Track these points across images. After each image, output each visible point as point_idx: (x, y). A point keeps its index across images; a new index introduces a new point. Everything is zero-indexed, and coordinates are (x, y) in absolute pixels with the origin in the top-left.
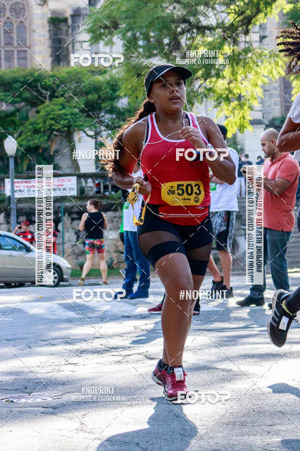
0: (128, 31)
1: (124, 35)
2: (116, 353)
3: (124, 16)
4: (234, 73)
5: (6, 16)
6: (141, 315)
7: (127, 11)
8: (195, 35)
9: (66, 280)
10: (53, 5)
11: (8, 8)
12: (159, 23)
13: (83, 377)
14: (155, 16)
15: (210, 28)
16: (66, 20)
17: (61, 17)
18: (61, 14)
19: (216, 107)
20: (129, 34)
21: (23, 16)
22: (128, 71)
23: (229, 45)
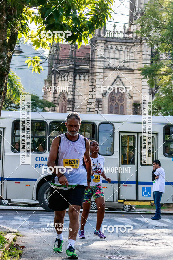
0: (164, 111)
2: (153, 242)
3: (163, 105)
5: (116, 102)
6: (163, 227)
7: (165, 103)
9: (134, 209)
10: (135, 99)
11: (117, 99)
13: (139, 250)
16: (140, 105)
17: (138, 103)
18: (138, 102)
21: (123, 102)
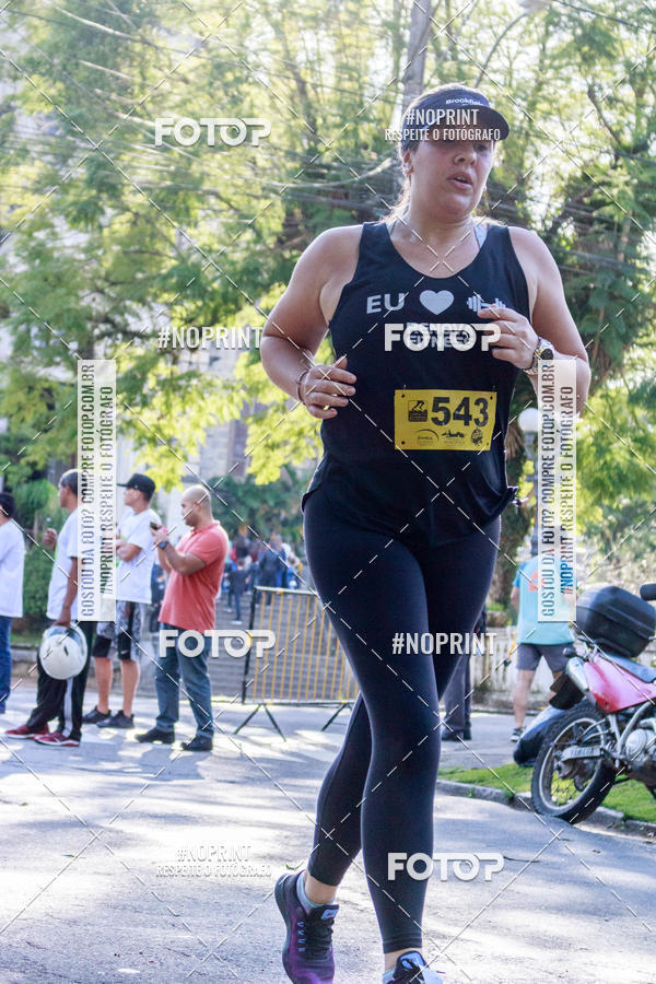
1: (16, 328)
4: (168, 405)
8: (118, 342)
12: (69, 319)
14: (65, 307)
15: (143, 336)
19: (136, 449)
20: (22, 328)
22: (16, 381)
23: (166, 363)
